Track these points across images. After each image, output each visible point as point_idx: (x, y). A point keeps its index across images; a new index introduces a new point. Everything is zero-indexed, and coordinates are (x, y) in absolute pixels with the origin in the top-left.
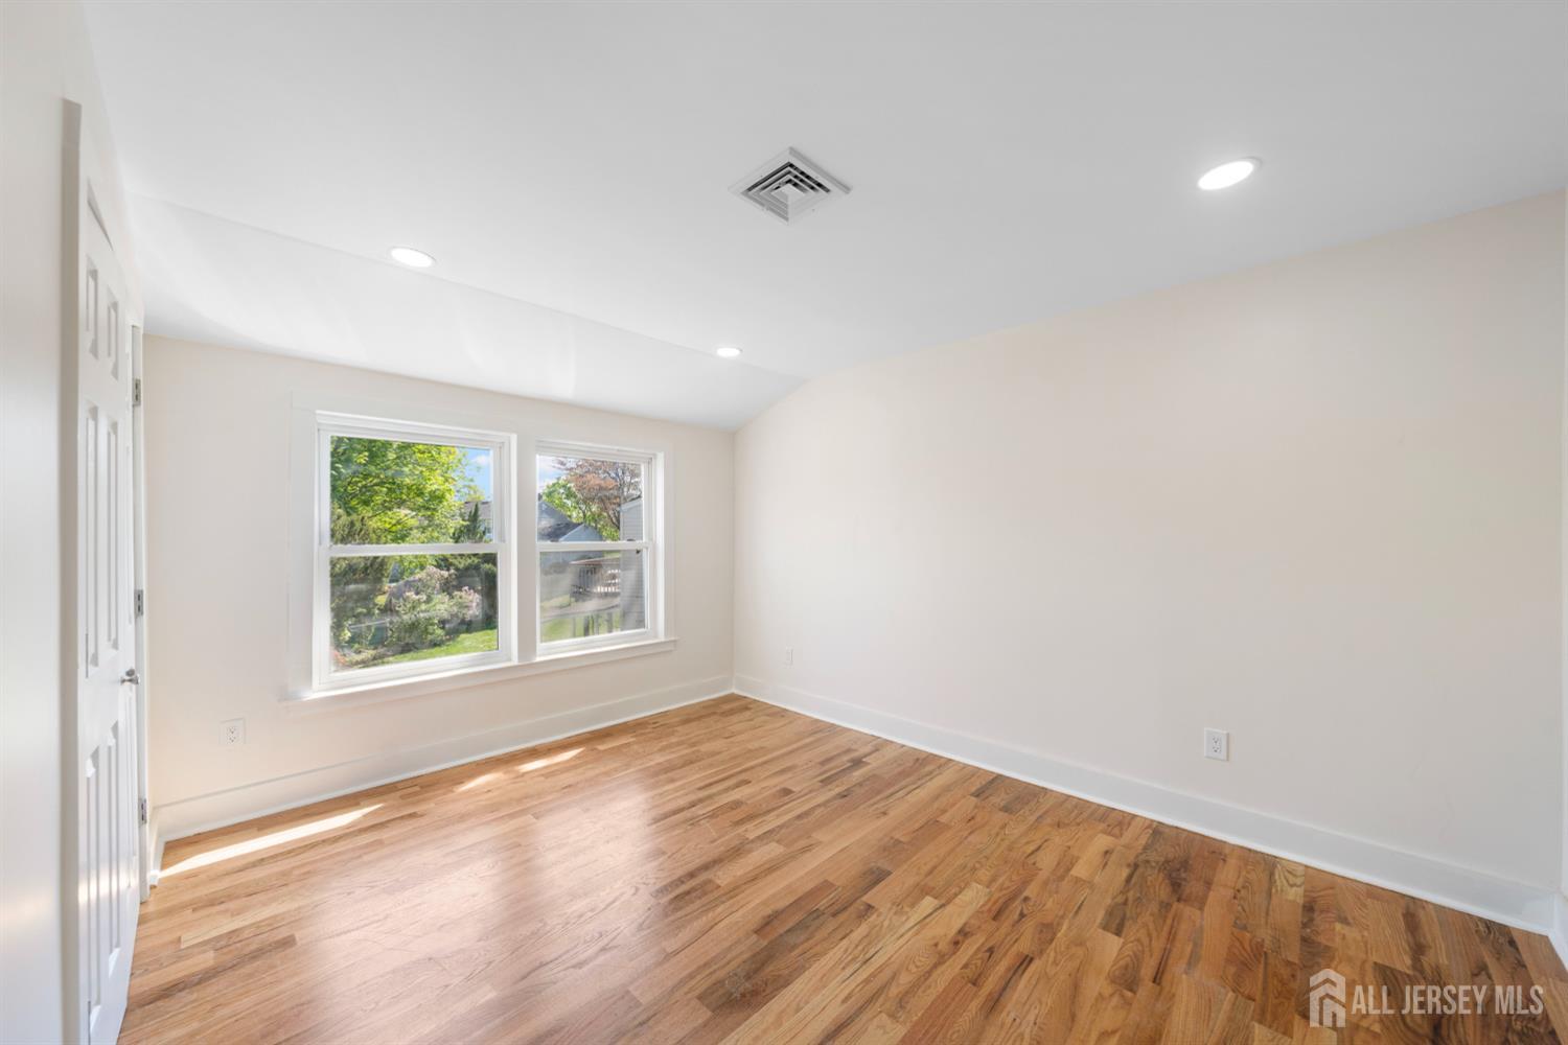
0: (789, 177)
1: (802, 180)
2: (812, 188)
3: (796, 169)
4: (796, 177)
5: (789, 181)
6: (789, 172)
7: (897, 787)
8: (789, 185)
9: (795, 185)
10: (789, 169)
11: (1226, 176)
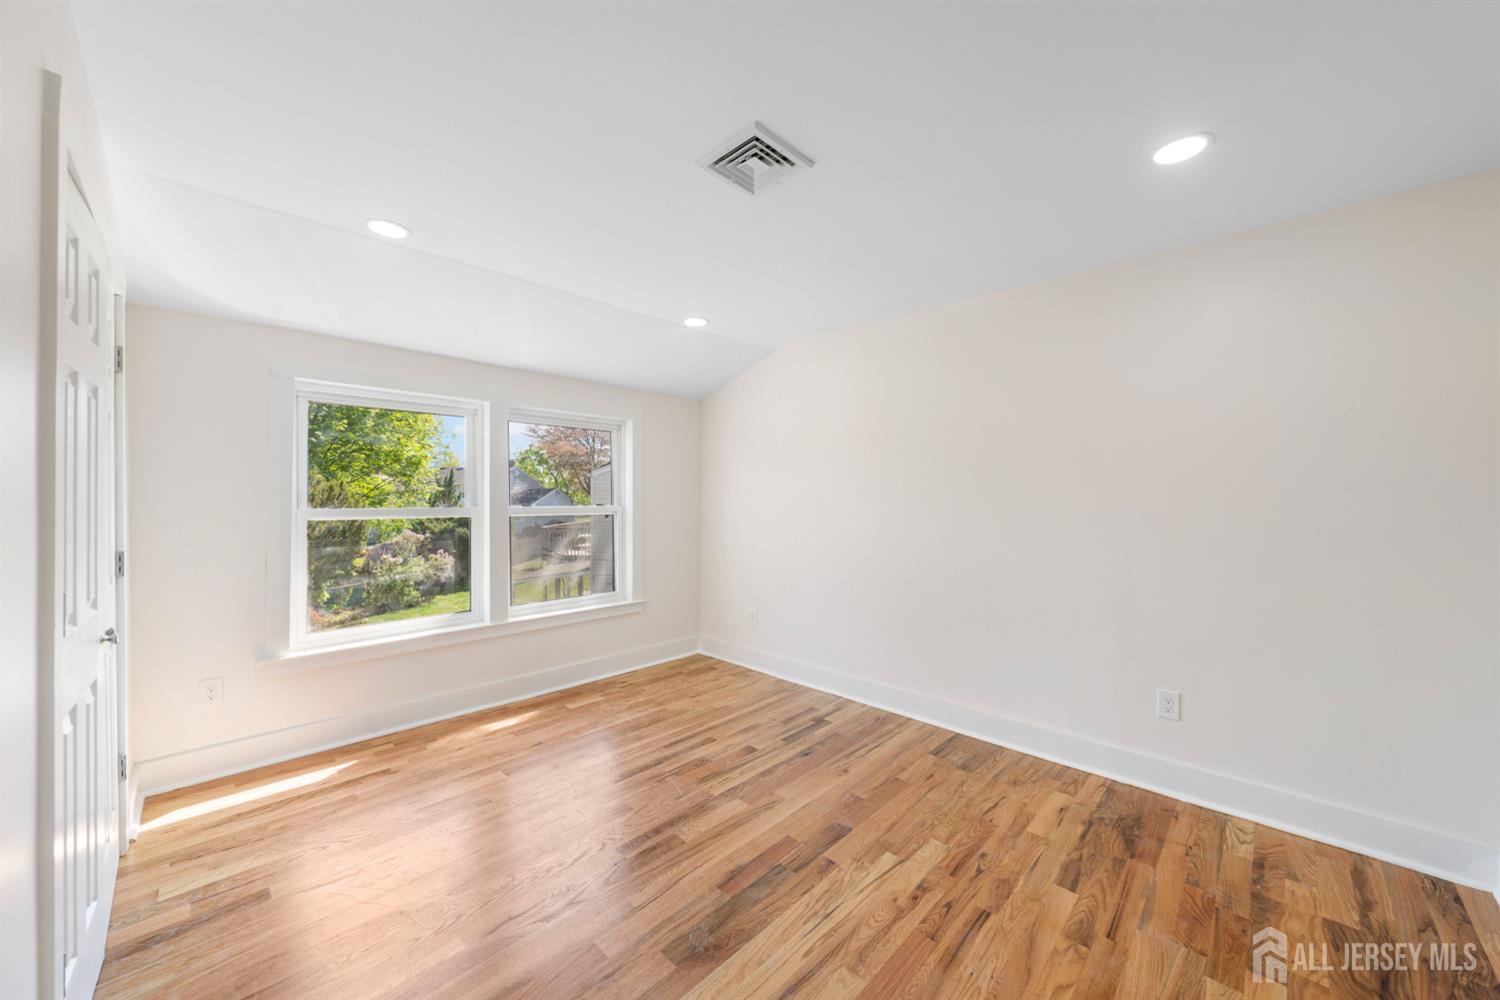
0: (755, 150)
1: (768, 153)
2: (778, 161)
3: (762, 143)
4: (762, 150)
5: (755, 155)
6: (755, 146)
7: (856, 746)
8: (755, 159)
9: (761, 158)
10: (755, 142)
11: (1180, 150)
